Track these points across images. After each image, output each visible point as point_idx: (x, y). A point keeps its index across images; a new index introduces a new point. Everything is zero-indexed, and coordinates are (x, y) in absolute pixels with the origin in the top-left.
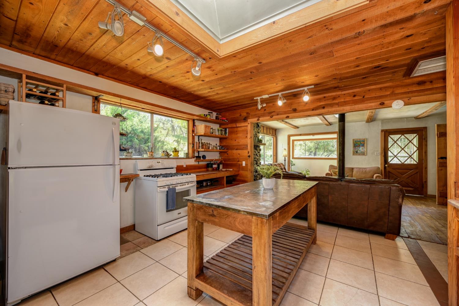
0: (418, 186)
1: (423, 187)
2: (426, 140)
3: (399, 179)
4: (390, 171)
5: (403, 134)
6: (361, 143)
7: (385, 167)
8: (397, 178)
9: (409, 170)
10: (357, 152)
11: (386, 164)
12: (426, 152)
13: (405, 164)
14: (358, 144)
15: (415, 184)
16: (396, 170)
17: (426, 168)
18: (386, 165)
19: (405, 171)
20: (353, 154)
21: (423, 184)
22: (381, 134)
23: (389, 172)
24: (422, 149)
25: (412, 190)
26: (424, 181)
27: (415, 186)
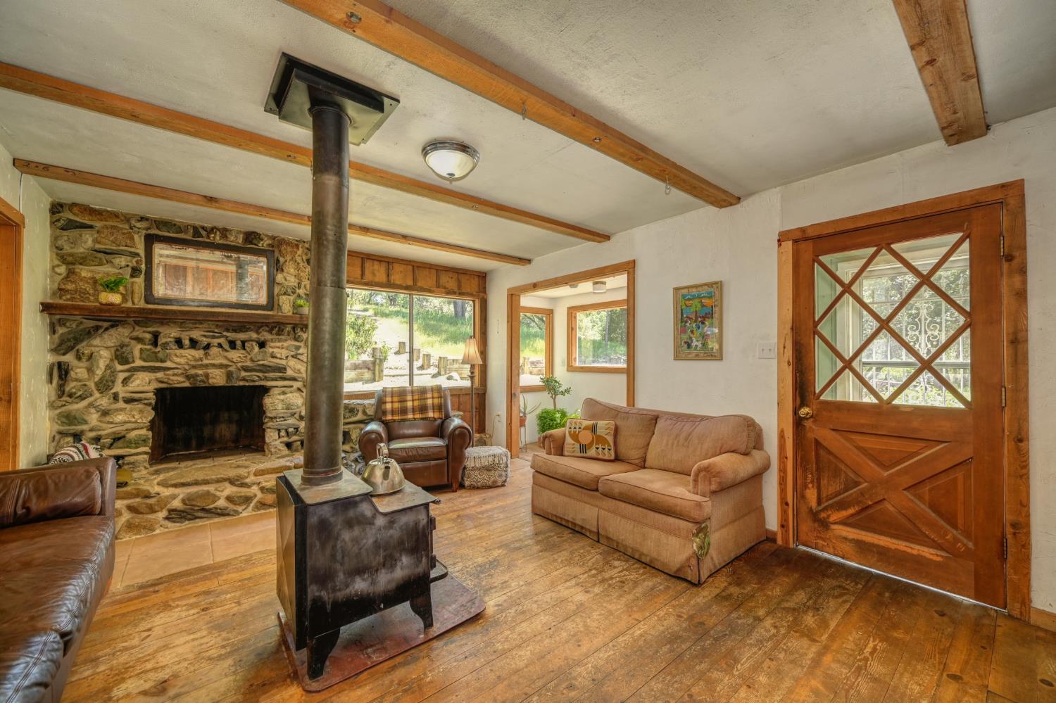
0: (971, 545)
1: (1002, 556)
2: (1015, 262)
3: (866, 484)
4: (825, 444)
5: (884, 244)
6: (701, 302)
7: (798, 423)
8: (857, 484)
9: (923, 444)
10: (689, 346)
11: (803, 404)
12: (1019, 341)
13: (897, 407)
14: (693, 309)
15: (955, 526)
16: (854, 437)
17: (1021, 439)
18: (804, 411)
19: (895, 445)
20: (677, 358)
21: (1003, 536)
22: (780, 254)
23: (817, 443)
24: (994, 321)
25: (939, 559)
26: (1008, 517)
27: (956, 540)
